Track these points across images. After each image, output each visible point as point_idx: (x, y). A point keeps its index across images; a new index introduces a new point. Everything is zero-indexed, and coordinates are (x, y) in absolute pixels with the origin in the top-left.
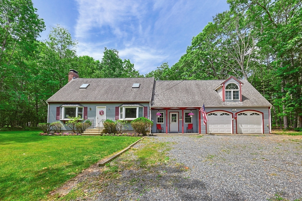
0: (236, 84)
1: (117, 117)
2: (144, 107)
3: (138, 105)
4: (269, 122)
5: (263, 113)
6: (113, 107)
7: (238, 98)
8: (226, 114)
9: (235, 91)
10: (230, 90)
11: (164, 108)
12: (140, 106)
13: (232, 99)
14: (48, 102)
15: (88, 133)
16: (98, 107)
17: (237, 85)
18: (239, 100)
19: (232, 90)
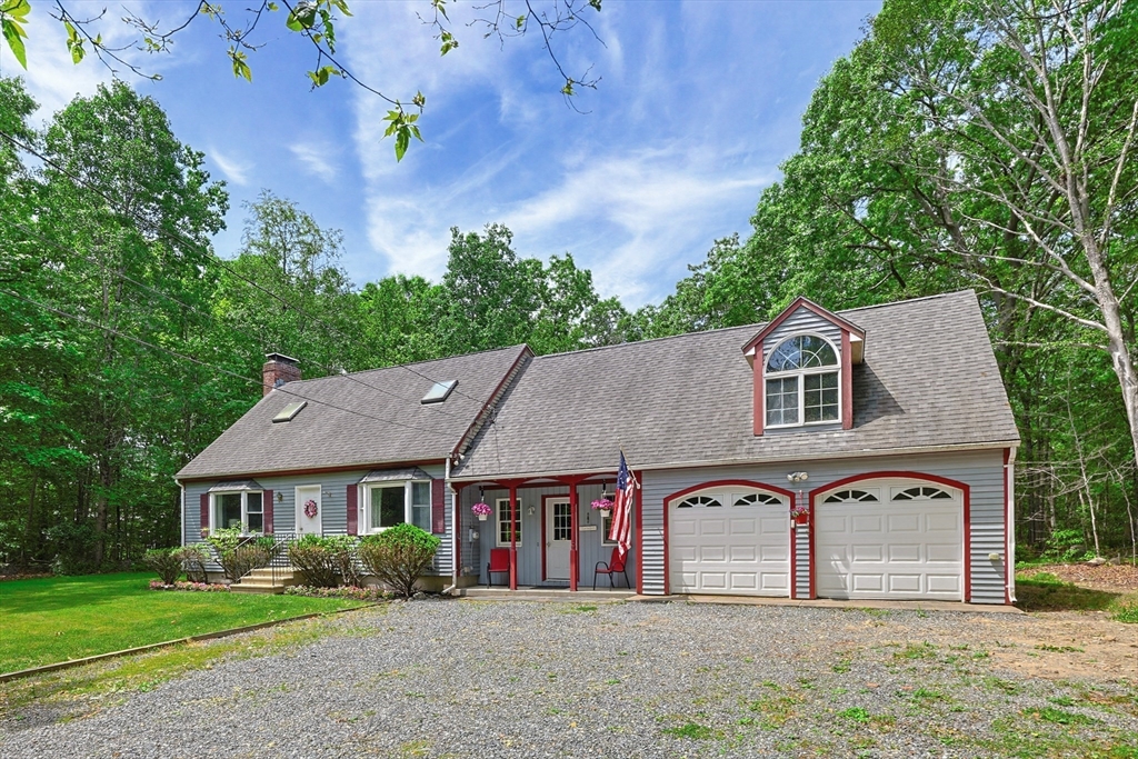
0: (822, 336)
1: (351, 523)
2: (433, 480)
3: (409, 476)
4: (1006, 536)
5: (966, 488)
6: (339, 486)
7: (831, 412)
8: (763, 498)
9: (817, 376)
10: (790, 373)
11: (498, 481)
12: (416, 479)
13: (801, 421)
14: (179, 480)
15: (252, 585)
16: (300, 490)
17: (828, 340)
18: (840, 420)
19: (801, 373)
